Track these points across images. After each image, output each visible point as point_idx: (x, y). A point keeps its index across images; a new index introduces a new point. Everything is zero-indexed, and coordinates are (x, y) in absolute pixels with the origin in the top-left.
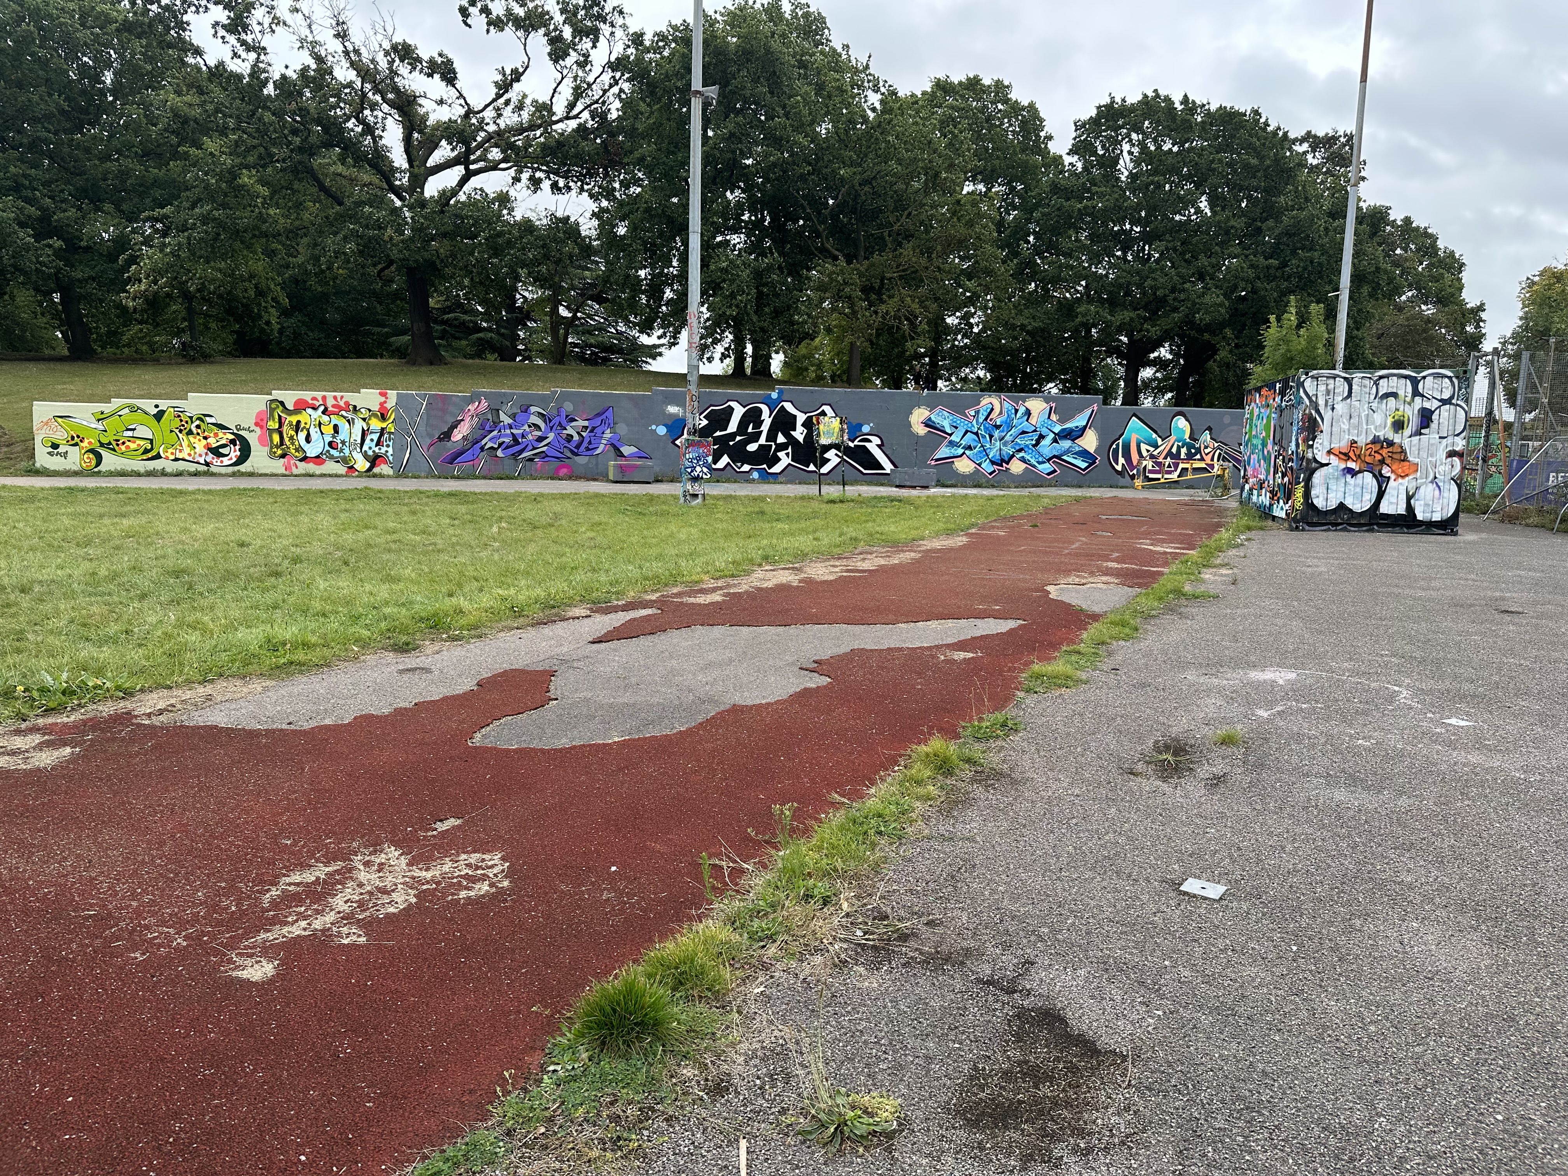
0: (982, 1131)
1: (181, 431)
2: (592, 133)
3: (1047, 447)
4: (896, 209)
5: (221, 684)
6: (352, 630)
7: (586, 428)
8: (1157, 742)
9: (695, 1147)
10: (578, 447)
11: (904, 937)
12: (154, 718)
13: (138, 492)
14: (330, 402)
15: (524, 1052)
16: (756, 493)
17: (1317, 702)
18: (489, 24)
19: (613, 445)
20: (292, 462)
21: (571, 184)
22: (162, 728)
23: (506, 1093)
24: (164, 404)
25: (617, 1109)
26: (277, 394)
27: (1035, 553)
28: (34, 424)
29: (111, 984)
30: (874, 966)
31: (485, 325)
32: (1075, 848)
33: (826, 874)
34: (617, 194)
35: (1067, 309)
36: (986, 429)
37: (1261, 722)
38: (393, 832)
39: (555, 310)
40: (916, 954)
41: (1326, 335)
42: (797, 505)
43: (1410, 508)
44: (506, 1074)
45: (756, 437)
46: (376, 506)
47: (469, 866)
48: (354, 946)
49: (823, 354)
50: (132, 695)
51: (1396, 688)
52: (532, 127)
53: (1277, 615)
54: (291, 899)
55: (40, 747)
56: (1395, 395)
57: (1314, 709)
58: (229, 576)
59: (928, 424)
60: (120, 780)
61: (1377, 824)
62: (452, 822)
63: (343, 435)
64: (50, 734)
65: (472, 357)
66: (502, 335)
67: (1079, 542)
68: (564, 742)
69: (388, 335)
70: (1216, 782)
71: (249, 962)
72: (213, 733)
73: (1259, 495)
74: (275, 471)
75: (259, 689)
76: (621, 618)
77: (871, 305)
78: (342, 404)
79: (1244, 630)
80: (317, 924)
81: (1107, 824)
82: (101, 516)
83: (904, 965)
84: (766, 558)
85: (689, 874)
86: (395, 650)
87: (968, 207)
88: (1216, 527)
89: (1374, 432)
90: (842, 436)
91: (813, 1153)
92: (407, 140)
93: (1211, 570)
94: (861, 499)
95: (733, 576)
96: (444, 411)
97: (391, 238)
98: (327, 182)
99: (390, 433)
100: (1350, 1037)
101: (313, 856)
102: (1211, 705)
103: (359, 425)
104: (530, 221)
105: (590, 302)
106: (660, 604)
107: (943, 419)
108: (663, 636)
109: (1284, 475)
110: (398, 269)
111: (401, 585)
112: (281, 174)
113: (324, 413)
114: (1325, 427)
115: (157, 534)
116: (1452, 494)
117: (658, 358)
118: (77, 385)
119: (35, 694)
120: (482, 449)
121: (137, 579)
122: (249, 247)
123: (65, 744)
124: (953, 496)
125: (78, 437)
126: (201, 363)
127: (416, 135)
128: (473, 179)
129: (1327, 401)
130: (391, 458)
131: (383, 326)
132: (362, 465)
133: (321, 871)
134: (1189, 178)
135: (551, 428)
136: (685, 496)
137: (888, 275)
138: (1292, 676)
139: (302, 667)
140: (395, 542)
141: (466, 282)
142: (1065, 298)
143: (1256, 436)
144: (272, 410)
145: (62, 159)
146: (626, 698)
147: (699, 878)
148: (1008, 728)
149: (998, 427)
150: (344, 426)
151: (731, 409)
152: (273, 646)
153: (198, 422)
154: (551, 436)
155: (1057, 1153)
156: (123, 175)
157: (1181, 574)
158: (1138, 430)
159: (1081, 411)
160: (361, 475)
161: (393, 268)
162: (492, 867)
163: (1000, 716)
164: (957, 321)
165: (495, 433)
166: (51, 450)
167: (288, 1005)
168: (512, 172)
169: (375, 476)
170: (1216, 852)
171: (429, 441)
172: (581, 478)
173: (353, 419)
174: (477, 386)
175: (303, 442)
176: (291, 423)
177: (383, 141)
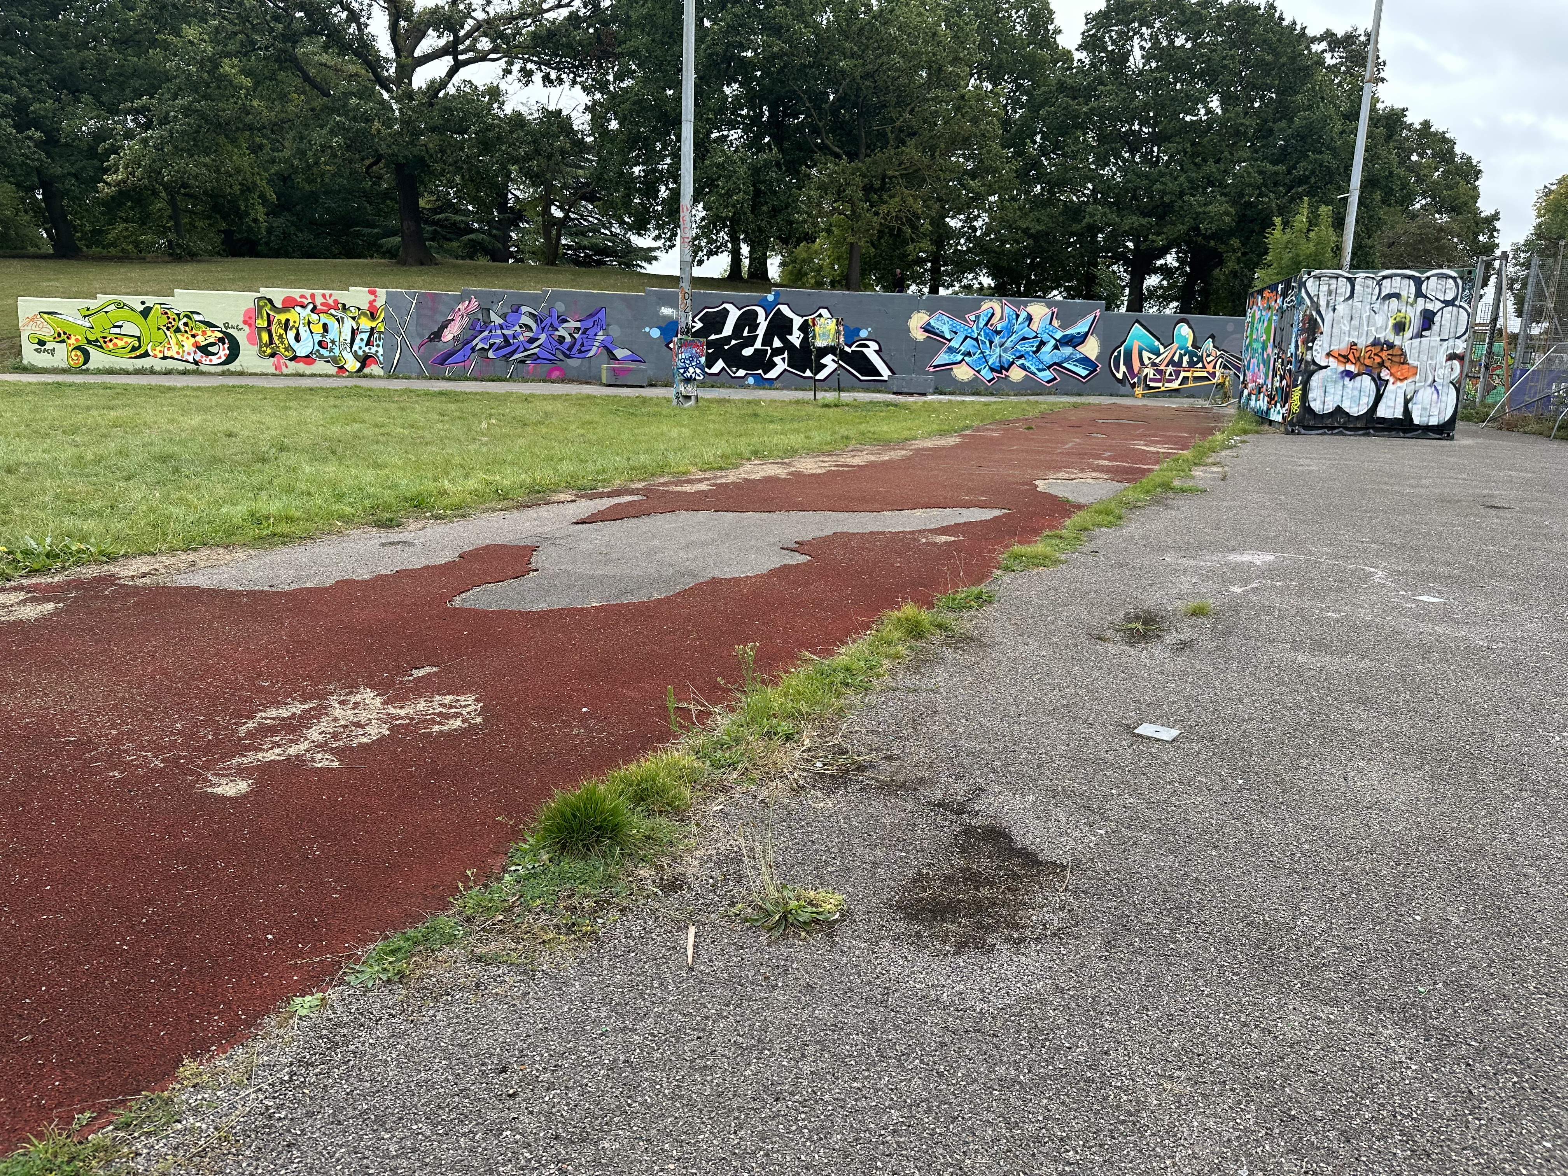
0: (921, 923)
1: (168, 329)
2: (585, 21)
3: (1048, 354)
4: (898, 103)
5: (205, 552)
6: (336, 507)
7: (578, 329)
8: (1128, 613)
9: (647, 932)
10: (570, 349)
11: (861, 768)
12: (137, 580)
13: (126, 388)
14: (319, 301)
15: (487, 855)
16: (751, 398)
17: (1291, 580)
19: (605, 347)
20: (282, 361)
21: (564, 76)
22: (145, 588)
23: (468, 888)
24: (150, 301)
25: (574, 901)
26: (265, 292)
27: (1027, 452)
28: (20, 320)
29: (90, 797)
30: (831, 791)
31: (476, 225)
32: (1036, 698)
33: (789, 716)
34: (612, 88)
35: (1074, 212)
36: (986, 334)
37: (1234, 597)
38: (370, 676)
39: (547, 211)
40: (872, 782)
41: (1334, 238)
42: (791, 409)
43: (1407, 412)
44: (469, 873)
45: (751, 341)
46: (367, 403)
47: (443, 705)
48: (327, 769)
49: (823, 259)
50: (115, 559)
51: (1372, 570)
52: (522, 16)
53: (1262, 507)
54: (266, 730)
55: (24, 602)
56: (1397, 296)
57: (1288, 586)
58: (215, 461)
59: (927, 329)
60: (102, 631)
61: (1336, 682)
62: (428, 670)
63: (333, 334)
64: (35, 591)
65: (463, 258)
66: (495, 236)
67: (1073, 442)
68: (543, 606)
69: (379, 237)
70: (1183, 646)
71: (224, 781)
72: (195, 594)
73: (1257, 400)
74: (265, 371)
75: (242, 557)
76: (607, 503)
77: (872, 206)
78: (331, 302)
79: (1228, 519)
80: (292, 751)
81: (1069, 679)
82: (89, 408)
83: (860, 790)
84: (755, 453)
85: (658, 715)
86: (378, 526)
87: (973, 102)
88: (1210, 431)
89: (1374, 334)
90: (838, 338)
91: (758, 937)
92: (394, 27)
93: (1202, 468)
94: (856, 403)
95: (721, 469)
96: (434, 310)
97: (379, 131)
98: (312, 72)
99: (380, 332)
100: (1284, 852)
101: (290, 695)
102: (1185, 584)
103: (349, 324)
104: (520, 114)
105: (583, 203)
106: (647, 492)
107: (943, 324)
108: (647, 519)
109: (1282, 378)
110: (387, 166)
111: (386, 471)
112: (263, 62)
113: (312, 311)
114: (1326, 328)
115: (145, 424)
116: (1450, 398)
117: (654, 262)
118: (63, 282)
119: (19, 557)
120: (473, 349)
121: (123, 462)
122: (234, 141)
123: (49, 600)
124: (950, 401)
125: (65, 333)
126: (187, 261)
127: (402, 23)
128: (462, 70)
129: (1328, 302)
130: (381, 358)
131: (373, 226)
132: (352, 365)
133: (297, 708)
134: (1201, 75)
135: (543, 329)
136: (677, 398)
137: (890, 173)
138: (1270, 558)
139: (286, 539)
140: (383, 435)
141: (458, 179)
142: (1072, 201)
143: (1257, 340)
144: (260, 308)
145: (37, 46)
146: (609, 570)
147: (666, 718)
148: (983, 600)
149: (998, 333)
150: (333, 325)
151: (726, 312)
152: (256, 519)
153: (185, 320)
154: (543, 337)
155: (990, 941)
156: (102, 64)
157: (1171, 470)
158: (1140, 338)
159: (1083, 316)
160: (351, 375)
161: (381, 165)
162: (466, 706)
163: (975, 590)
164: (960, 224)
165: (486, 333)
166: (37, 347)
167: (261, 816)
168: (502, 63)
169: (365, 376)
170: (1174, 702)
171: (419, 341)
172: (573, 381)
173: (342, 318)
174: (468, 285)
175: (292, 341)
176: (279, 322)
177: (369, 29)
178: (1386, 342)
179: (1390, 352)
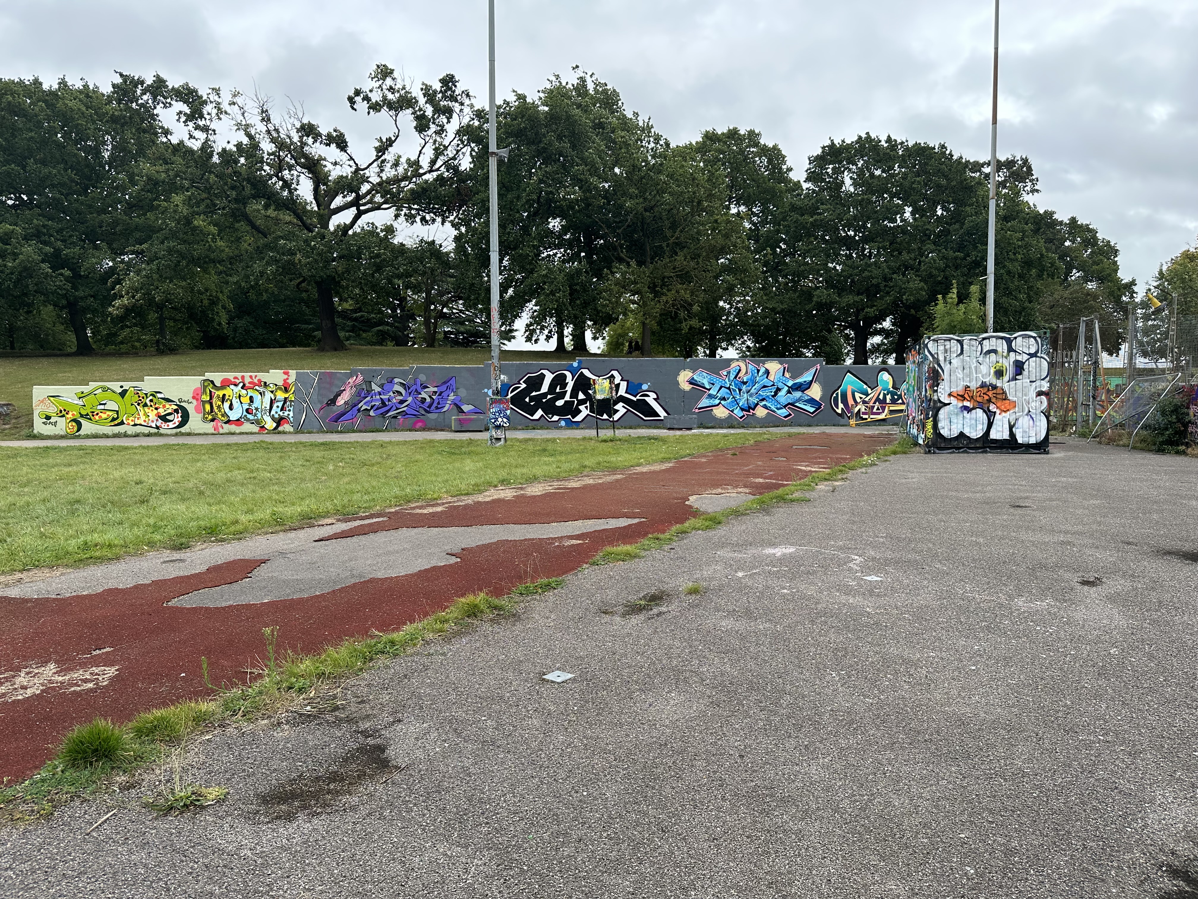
0: (267, 805)
1: (139, 404)
2: (448, 181)
3: (783, 397)
4: (671, 227)
5: (34, 572)
7: (436, 392)
10: (430, 406)
14: (247, 380)
16: (551, 437)
17: (786, 567)
18: (369, 108)
19: (456, 405)
20: (219, 424)
21: (435, 218)
24: (127, 385)
26: (209, 375)
27: (712, 473)
28: (34, 402)
30: (297, 725)
33: (314, 675)
34: (473, 224)
36: (736, 385)
37: (732, 579)
38: (64, 655)
39: (427, 309)
40: (332, 718)
43: (1012, 434)
44: (5, 779)
45: (562, 395)
46: (261, 454)
47: (92, 673)
51: (857, 558)
52: (404, 179)
53: (837, 512)
56: (995, 351)
57: (779, 571)
59: (692, 382)
62: (107, 650)
63: (257, 404)
65: (374, 344)
66: (396, 327)
67: (755, 465)
68: (229, 604)
69: (312, 330)
73: (913, 428)
74: (207, 432)
75: (57, 574)
76: (355, 524)
78: (256, 381)
79: (799, 521)
83: (317, 724)
84: (503, 481)
89: (981, 379)
91: (150, 815)
92: (316, 190)
93: (828, 483)
94: (629, 438)
95: (467, 494)
96: (331, 384)
97: (300, 261)
98: (258, 222)
99: (291, 401)
102: (711, 570)
103: (268, 396)
104: (406, 245)
105: (461, 302)
106: (394, 514)
107: (703, 378)
108: (372, 535)
109: (921, 413)
110: (310, 283)
112: (223, 218)
113: (242, 388)
114: (946, 376)
116: (1043, 424)
118: (73, 373)
120: (359, 410)
122: (205, 270)
125: (65, 410)
126: (167, 354)
127: (322, 187)
128: (364, 216)
129: (945, 358)
130: (292, 419)
131: (310, 323)
132: (270, 425)
134: (896, 195)
135: (410, 394)
136: (491, 440)
137: (667, 274)
138: (791, 550)
139: (98, 560)
141: (359, 290)
143: (911, 385)
144: (205, 387)
146: (301, 576)
149: (745, 383)
150: (257, 397)
151: (543, 376)
153: (151, 398)
154: (410, 399)
155: (298, 815)
156: (114, 223)
157: (799, 485)
158: (852, 383)
159: (807, 369)
160: (270, 432)
161: (306, 283)
162: (106, 674)
165: (368, 399)
166: (45, 420)
168: (393, 211)
169: (279, 433)
171: (320, 406)
172: (432, 429)
173: (264, 392)
174: (362, 365)
175: (227, 410)
176: (218, 396)
177: (298, 192)
178: (991, 385)
179: (995, 391)
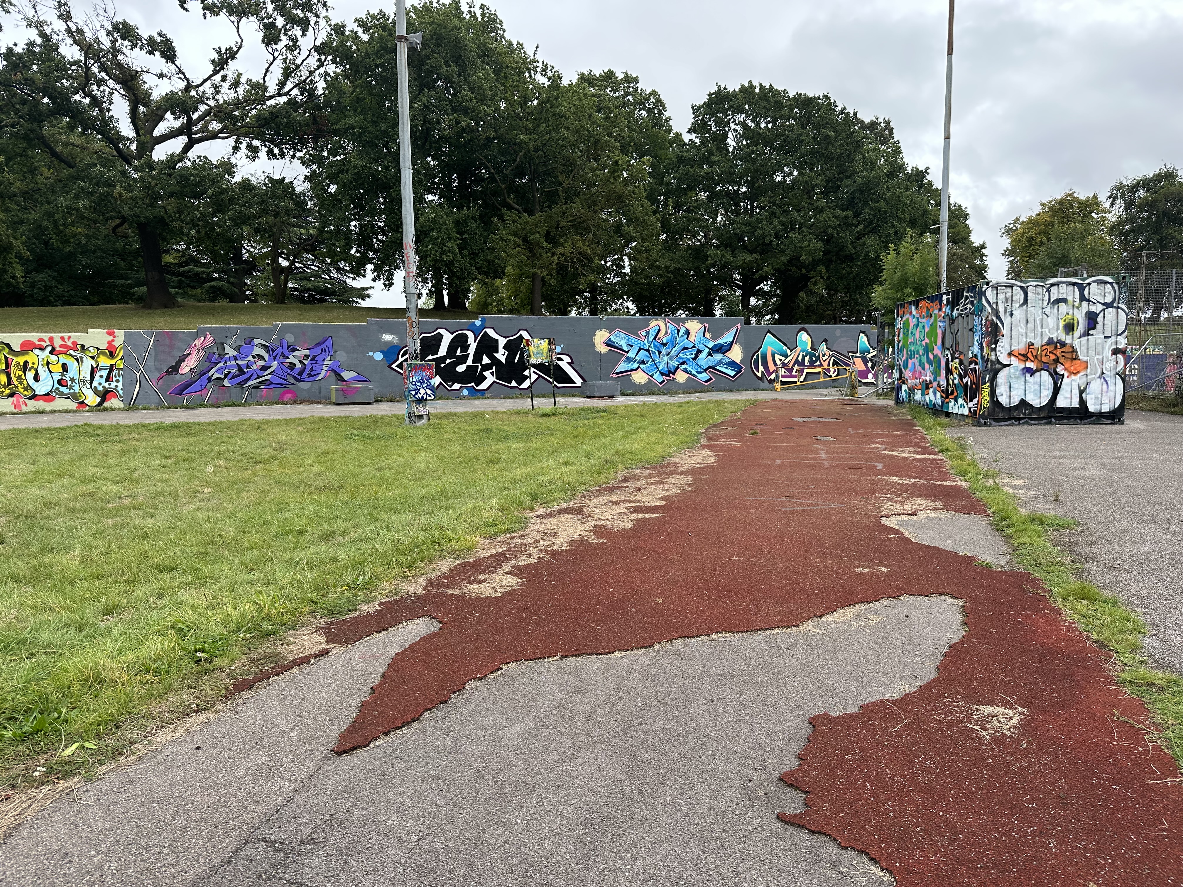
2: (302, 106)
3: (704, 360)
4: (564, 171)
7: (308, 356)
10: (301, 373)
14: (57, 343)
18: (204, 8)
19: (333, 371)
20: (21, 400)
21: (285, 151)
31: (216, 275)
34: (327, 161)
35: (695, 253)
36: (655, 346)
39: (275, 261)
43: (1082, 402)
45: (463, 359)
52: (247, 102)
56: (1065, 300)
59: (609, 343)
63: (72, 372)
65: (204, 301)
66: (232, 283)
69: (131, 286)
73: (924, 395)
74: (4, 410)
78: (69, 343)
89: (1048, 334)
90: (551, 356)
92: (134, 114)
96: (171, 347)
97: (120, 195)
98: (59, 149)
99: (119, 369)
103: (88, 363)
104: (249, 181)
105: (306, 254)
107: (621, 339)
109: (964, 376)
110: (131, 226)
113: (51, 352)
114: (1005, 331)
116: (1118, 387)
117: (367, 299)
120: (209, 379)
124: (633, 401)
127: (142, 109)
128: (195, 146)
129: (1006, 308)
130: (121, 392)
131: (127, 279)
132: (92, 399)
135: (275, 358)
136: (410, 417)
137: (560, 223)
141: (193, 233)
149: (664, 345)
150: (72, 364)
151: (440, 337)
154: (275, 365)
158: (772, 344)
159: (728, 329)
160: (92, 409)
161: (126, 226)
165: (221, 364)
168: (232, 141)
169: (105, 410)
171: (158, 375)
172: (305, 402)
173: (81, 358)
174: (206, 323)
175: (31, 381)
176: (18, 364)
177: (111, 113)
178: (1059, 341)
179: (1063, 350)
